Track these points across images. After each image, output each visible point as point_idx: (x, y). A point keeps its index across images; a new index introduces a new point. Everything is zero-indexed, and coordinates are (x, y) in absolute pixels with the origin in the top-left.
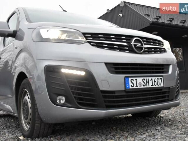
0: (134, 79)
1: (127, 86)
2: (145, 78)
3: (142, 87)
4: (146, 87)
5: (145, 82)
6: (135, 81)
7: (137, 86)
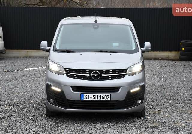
0: (87, 95)
1: (82, 98)
2: (95, 95)
3: (93, 99)
4: (95, 99)
5: (95, 97)
6: (87, 96)
7: (88, 99)
